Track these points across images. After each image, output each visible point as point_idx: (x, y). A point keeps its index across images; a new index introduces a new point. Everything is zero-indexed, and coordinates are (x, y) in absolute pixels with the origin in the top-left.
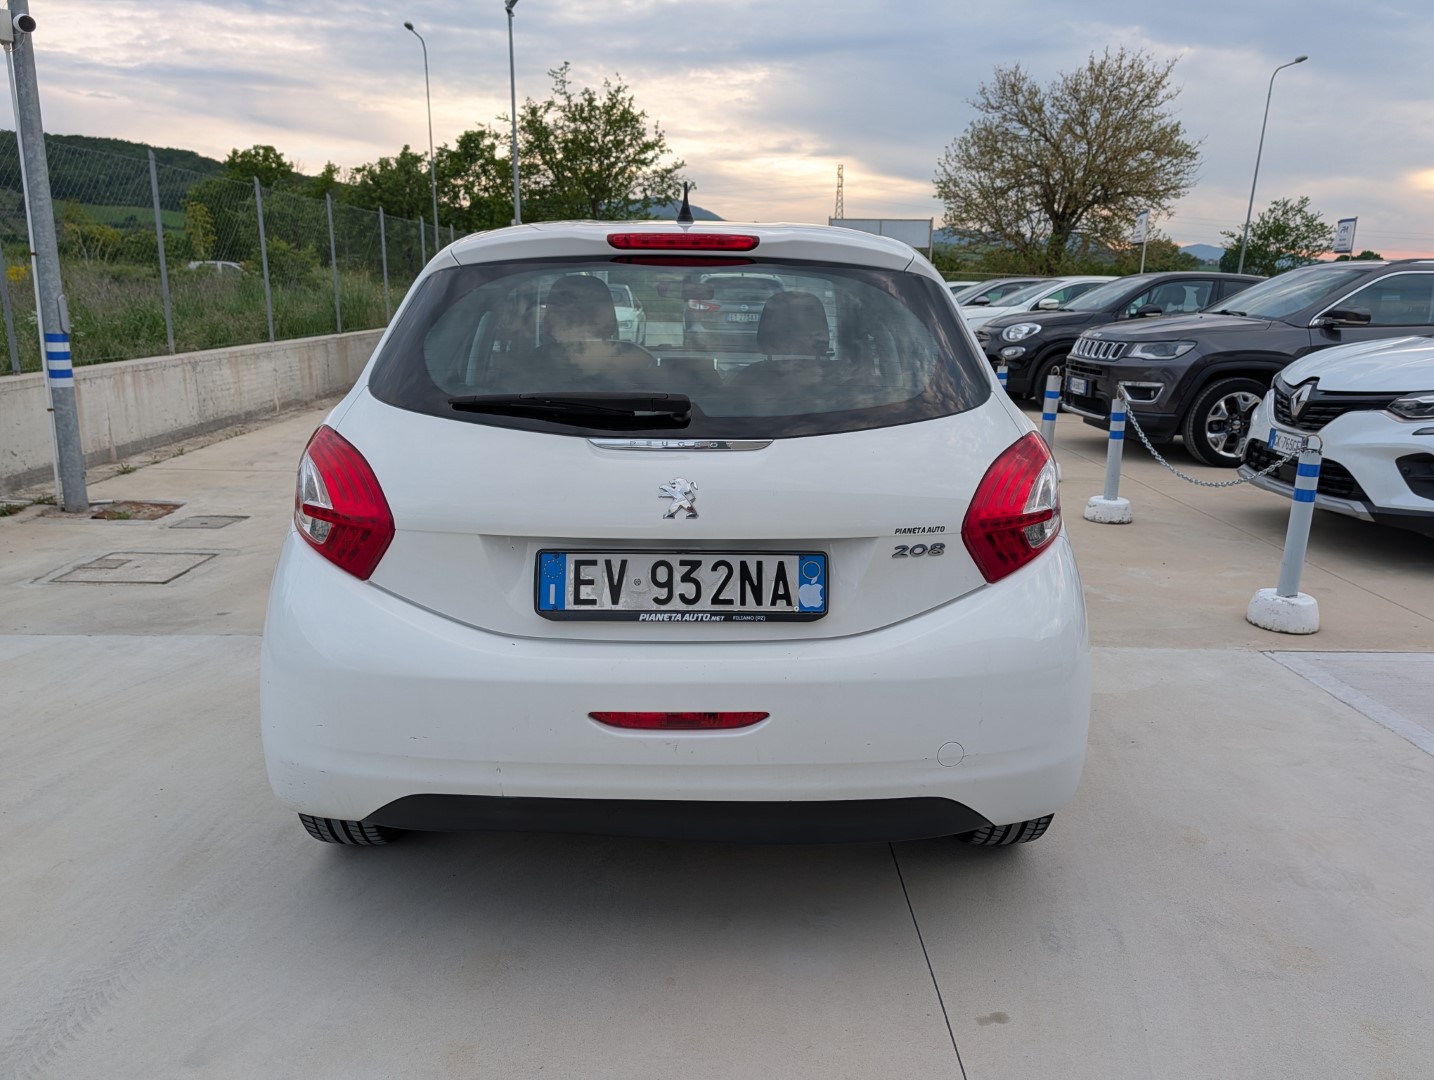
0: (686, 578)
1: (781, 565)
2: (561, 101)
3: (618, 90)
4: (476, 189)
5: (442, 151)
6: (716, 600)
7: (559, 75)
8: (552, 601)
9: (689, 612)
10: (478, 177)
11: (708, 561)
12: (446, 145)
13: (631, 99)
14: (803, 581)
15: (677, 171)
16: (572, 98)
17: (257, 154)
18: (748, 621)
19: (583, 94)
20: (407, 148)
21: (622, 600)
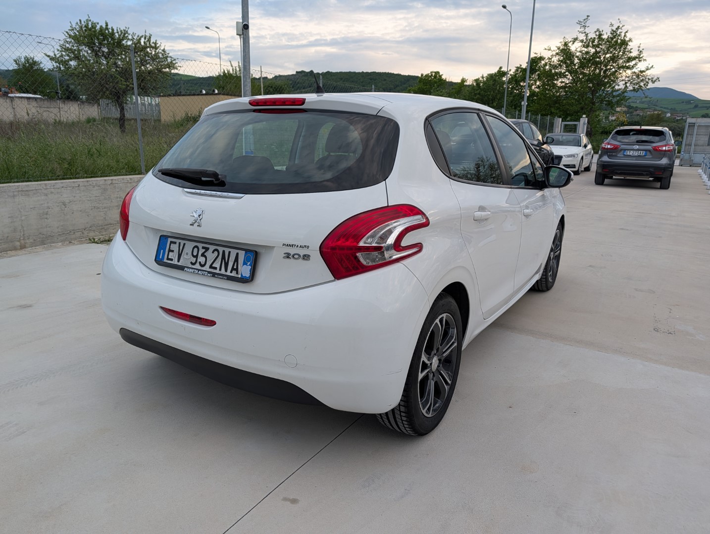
0: (203, 255)
1: (237, 254)
2: (582, 37)
3: (618, 28)
4: (533, 87)
5: (518, 68)
6: (211, 267)
7: (583, 23)
8: (161, 257)
9: (201, 270)
10: (535, 81)
11: (212, 248)
12: (521, 65)
13: (627, 32)
14: (245, 263)
15: (648, 71)
16: (589, 35)
17: (432, 75)
18: (221, 278)
19: (596, 32)
20: (501, 68)
21: (181, 261)
